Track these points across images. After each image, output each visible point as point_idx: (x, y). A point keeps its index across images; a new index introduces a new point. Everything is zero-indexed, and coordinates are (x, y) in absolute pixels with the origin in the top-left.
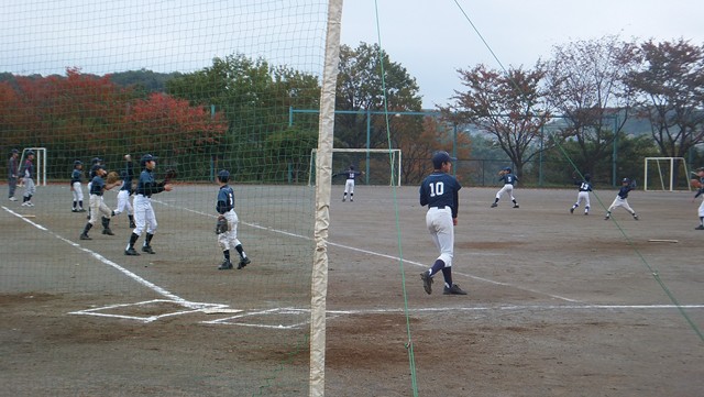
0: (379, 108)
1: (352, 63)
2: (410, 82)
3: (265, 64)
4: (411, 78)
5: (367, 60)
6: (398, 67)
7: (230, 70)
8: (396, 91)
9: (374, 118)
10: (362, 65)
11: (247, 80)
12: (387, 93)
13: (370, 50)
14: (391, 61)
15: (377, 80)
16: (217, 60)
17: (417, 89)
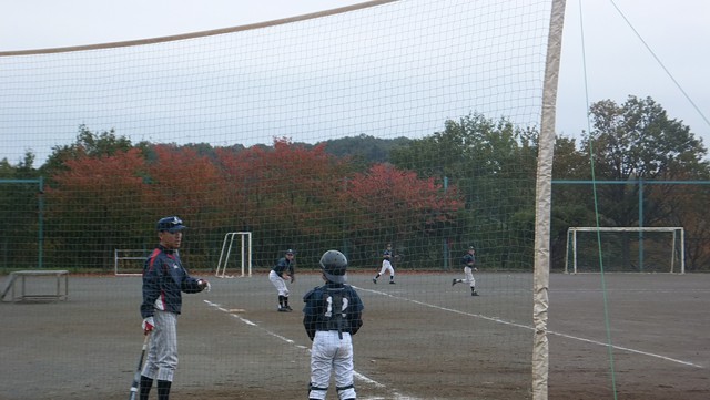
0: (654, 177)
1: (618, 121)
2: (695, 143)
3: (509, 126)
4: (696, 138)
5: (638, 117)
6: (679, 124)
7: (465, 135)
8: (676, 155)
9: (648, 188)
10: (631, 125)
11: (487, 146)
12: (665, 158)
13: (641, 105)
14: (669, 118)
15: (650, 142)
16: (450, 124)
17: (704, 151)
